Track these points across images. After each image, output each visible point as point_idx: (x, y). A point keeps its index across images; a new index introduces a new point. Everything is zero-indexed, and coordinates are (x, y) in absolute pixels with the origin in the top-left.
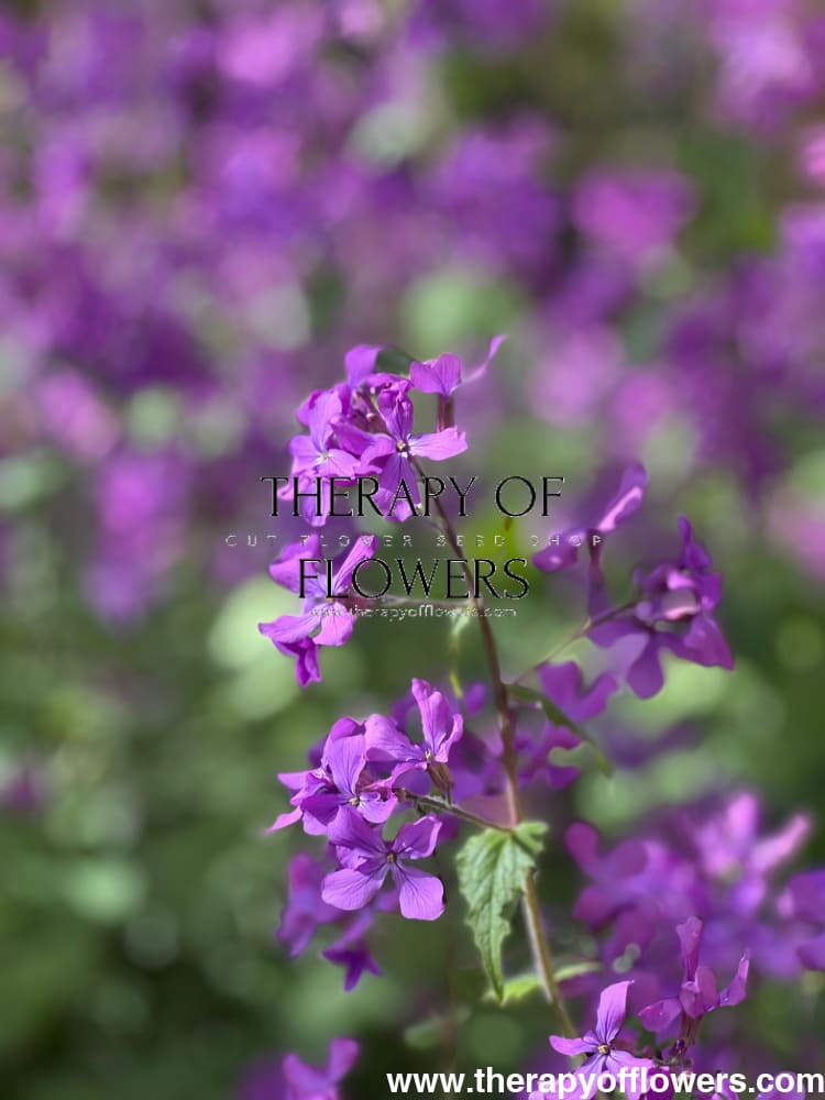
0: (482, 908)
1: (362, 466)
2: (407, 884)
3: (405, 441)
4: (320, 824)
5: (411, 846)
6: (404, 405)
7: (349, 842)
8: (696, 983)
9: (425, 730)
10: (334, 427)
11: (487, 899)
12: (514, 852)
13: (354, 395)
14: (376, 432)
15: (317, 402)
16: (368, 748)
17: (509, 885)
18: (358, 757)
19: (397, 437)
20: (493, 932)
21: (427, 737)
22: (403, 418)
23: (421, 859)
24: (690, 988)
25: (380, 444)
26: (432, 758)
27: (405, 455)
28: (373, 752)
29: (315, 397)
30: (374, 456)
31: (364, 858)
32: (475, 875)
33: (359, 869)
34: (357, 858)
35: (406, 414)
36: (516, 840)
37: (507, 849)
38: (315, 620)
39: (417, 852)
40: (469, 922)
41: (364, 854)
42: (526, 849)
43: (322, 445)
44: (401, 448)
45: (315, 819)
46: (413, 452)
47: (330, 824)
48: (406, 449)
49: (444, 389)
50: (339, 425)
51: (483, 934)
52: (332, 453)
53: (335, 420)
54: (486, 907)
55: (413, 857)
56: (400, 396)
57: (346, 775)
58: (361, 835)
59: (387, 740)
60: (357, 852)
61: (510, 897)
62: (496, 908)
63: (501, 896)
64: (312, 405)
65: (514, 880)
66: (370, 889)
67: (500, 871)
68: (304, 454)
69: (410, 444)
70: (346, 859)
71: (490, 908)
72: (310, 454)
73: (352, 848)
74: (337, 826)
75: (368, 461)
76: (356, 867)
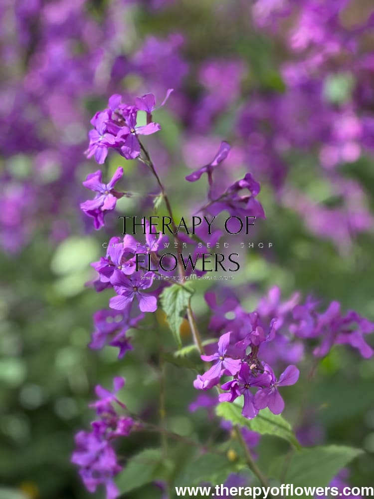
0: (172, 315)
1: (118, 139)
2: (142, 299)
3: (134, 129)
4: (106, 278)
5: (143, 283)
6: (133, 114)
7: (119, 284)
8: (257, 331)
9: (147, 239)
10: (106, 124)
11: (174, 311)
12: (183, 293)
13: (113, 113)
14: (122, 126)
15: (98, 116)
16: (124, 247)
17: (182, 305)
18: (120, 251)
19: (131, 127)
20: (176, 323)
21: (148, 242)
22: (133, 120)
23: (147, 289)
24: (254, 334)
25: (124, 130)
26: (150, 250)
27: (134, 134)
28: (126, 249)
29: (98, 114)
30: (122, 134)
31: (125, 290)
32: (168, 302)
33: (123, 294)
34: (122, 290)
35: (134, 118)
36: (184, 288)
37: (180, 292)
38: (101, 201)
39: (146, 286)
40: (167, 321)
41: (125, 288)
42: (188, 291)
43: (101, 133)
44: (132, 131)
45: (105, 277)
46: (137, 133)
47: (111, 277)
48: (134, 132)
49: (148, 109)
50: (108, 123)
51: (172, 324)
52: (106, 135)
53: (106, 121)
54: (173, 315)
55: (144, 288)
56: (131, 111)
57: (116, 258)
58: (124, 281)
59: (132, 244)
60: (122, 288)
61: (182, 309)
62: (177, 313)
63: (179, 308)
64: (97, 117)
65: (184, 303)
66: (128, 302)
67: (178, 300)
68: (94, 137)
69: (136, 130)
70: (118, 291)
71: (175, 315)
72: (97, 136)
73: (120, 286)
74: (113, 278)
75: (120, 136)
76: (122, 293)
